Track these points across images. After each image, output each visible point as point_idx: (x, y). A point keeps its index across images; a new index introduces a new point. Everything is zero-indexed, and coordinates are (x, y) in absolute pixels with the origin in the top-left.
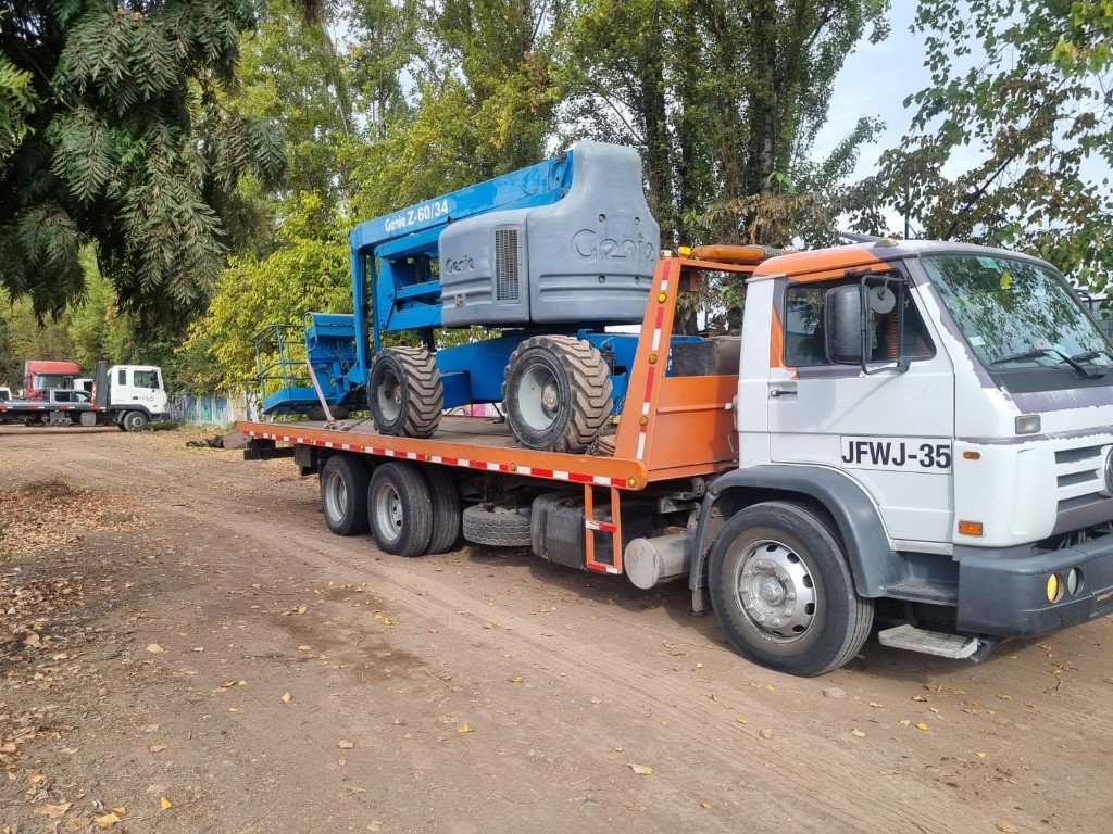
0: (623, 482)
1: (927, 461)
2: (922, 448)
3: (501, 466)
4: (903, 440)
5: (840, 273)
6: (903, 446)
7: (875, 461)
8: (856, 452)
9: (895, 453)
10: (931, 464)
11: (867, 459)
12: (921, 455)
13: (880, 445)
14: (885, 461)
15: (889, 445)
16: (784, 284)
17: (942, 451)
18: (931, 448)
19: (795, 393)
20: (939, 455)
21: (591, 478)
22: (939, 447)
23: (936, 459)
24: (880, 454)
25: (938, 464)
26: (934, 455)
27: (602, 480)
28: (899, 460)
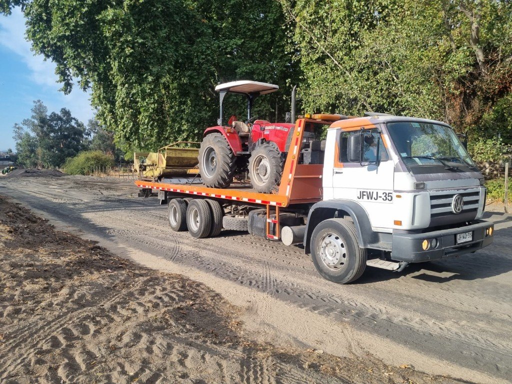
0: (280, 204)
1: (385, 199)
2: (383, 194)
3: (237, 198)
4: (377, 191)
5: (359, 128)
6: (377, 193)
7: (368, 198)
8: (362, 195)
9: (375, 196)
10: (386, 200)
11: (365, 197)
12: (383, 196)
13: (370, 192)
14: (371, 199)
15: (373, 192)
16: (340, 132)
17: (390, 195)
18: (386, 193)
19: (342, 173)
20: (389, 196)
21: (269, 202)
22: (389, 193)
23: (388, 198)
24: (370, 196)
25: (388, 199)
26: (387, 196)
27: (273, 203)
28: (376, 198)
